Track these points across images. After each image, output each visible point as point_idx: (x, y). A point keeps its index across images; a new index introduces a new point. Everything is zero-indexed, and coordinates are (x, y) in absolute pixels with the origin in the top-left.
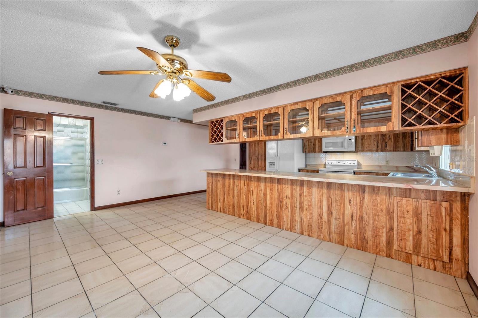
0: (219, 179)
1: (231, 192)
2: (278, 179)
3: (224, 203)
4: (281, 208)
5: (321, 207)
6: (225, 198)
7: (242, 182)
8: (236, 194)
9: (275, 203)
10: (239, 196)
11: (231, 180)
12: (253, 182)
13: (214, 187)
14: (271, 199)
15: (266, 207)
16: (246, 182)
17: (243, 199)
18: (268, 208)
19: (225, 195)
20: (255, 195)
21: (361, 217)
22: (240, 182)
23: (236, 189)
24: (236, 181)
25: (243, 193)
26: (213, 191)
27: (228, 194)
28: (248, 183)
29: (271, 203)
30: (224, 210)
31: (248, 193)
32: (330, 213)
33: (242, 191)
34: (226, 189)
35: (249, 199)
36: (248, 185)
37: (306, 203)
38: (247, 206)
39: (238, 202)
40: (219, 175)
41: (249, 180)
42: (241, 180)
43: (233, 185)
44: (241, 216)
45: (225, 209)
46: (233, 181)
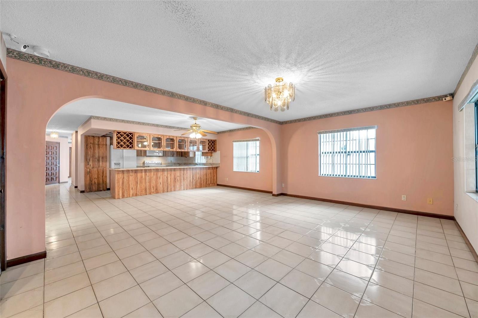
0: (131, 174)
1: (143, 181)
2: (174, 168)
3: (136, 190)
4: (175, 182)
5: (190, 177)
6: (137, 186)
7: (152, 173)
8: (147, 181)
9: (172, 180)
10: (150, 182)
11: (143, 174)
12: (160, 173)
13: (125, 180)
14: (170, 179)
15: (168, 184)
16: (155, 173)
17: (153, 183)
18: (169, 183)
19: (137, 184)
20: (161, 179)
21: (201, 178)
22: (151, 174)
23: (147, 178)
24: (147, 174)
25: (153, 180)
26: (125, 184)
27: (141, 182)
28: (157, 173)
29: (170, 181)
30: (136, 194)
31: (157, 179)
32: (193, 179)
33: (152, 178)
34: (138, 180)
35: (157, 182)
36: (157, 174)
37: (185, 177)
38: (156, 186)
39: (149, 186)
40: (131, 171)
41: (157, 172)
42: (151, 172)
43: (145, 176)
44: (152, 193)
45: (138, 193)
46: (145, 174)
